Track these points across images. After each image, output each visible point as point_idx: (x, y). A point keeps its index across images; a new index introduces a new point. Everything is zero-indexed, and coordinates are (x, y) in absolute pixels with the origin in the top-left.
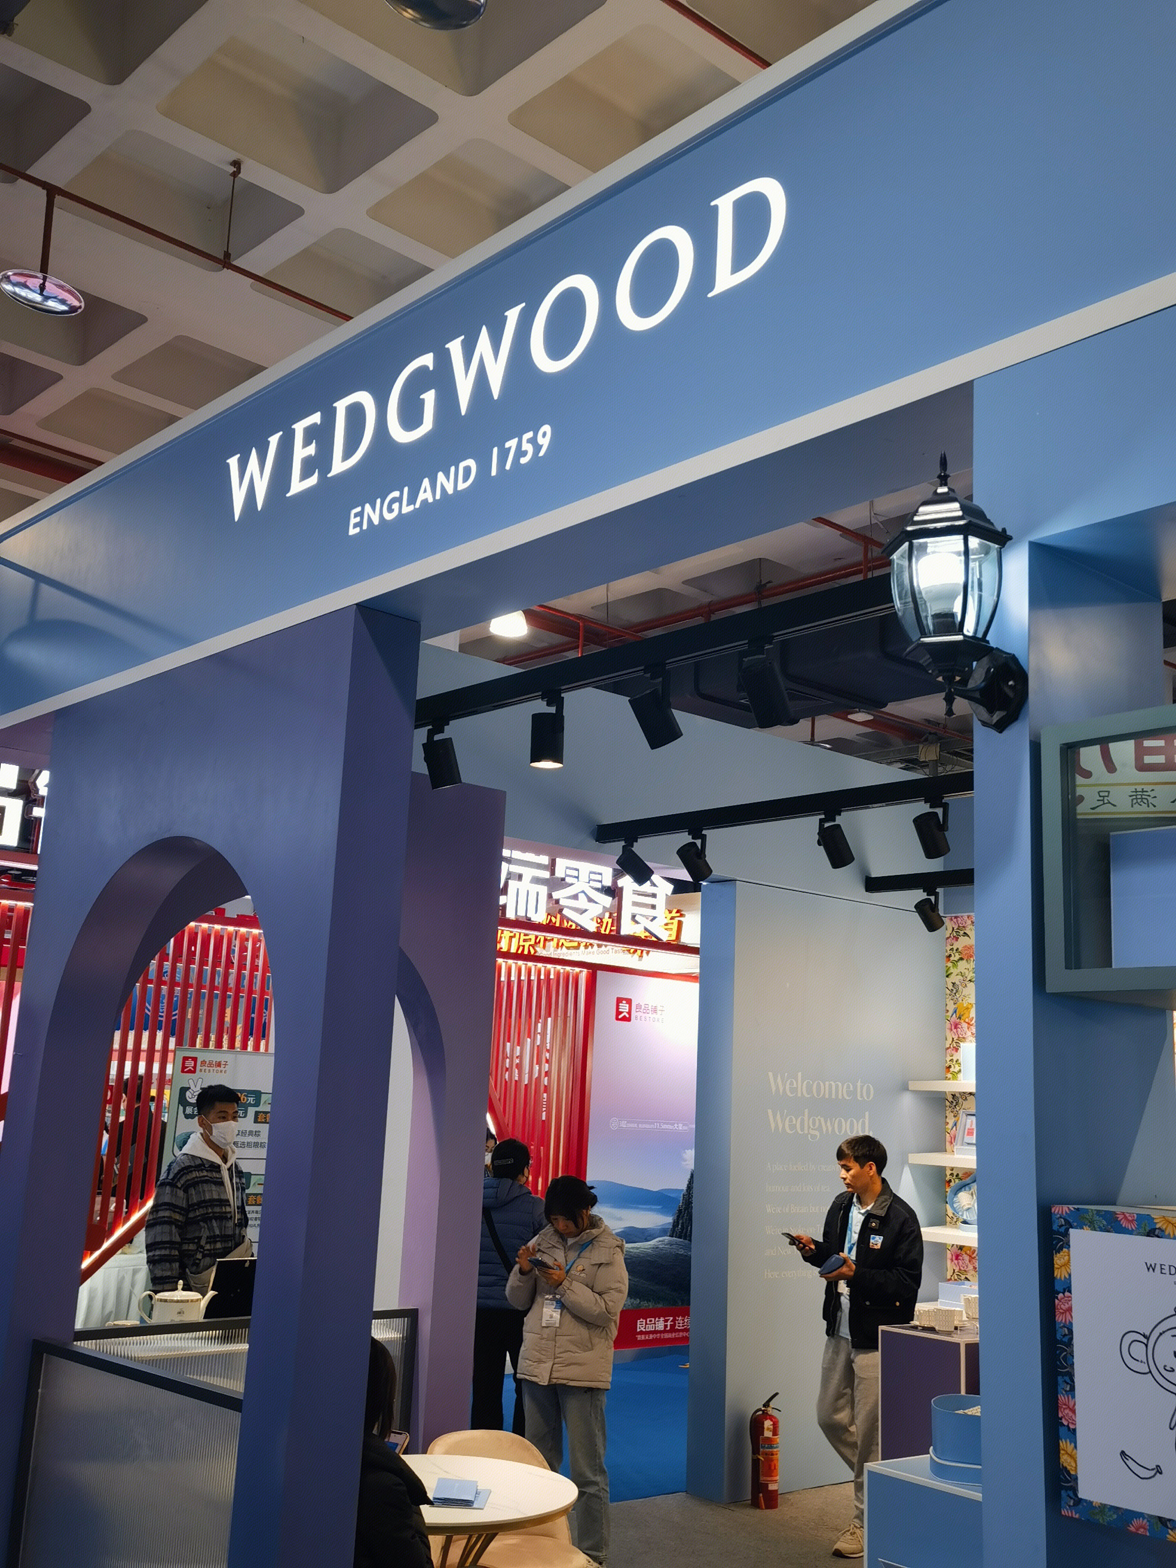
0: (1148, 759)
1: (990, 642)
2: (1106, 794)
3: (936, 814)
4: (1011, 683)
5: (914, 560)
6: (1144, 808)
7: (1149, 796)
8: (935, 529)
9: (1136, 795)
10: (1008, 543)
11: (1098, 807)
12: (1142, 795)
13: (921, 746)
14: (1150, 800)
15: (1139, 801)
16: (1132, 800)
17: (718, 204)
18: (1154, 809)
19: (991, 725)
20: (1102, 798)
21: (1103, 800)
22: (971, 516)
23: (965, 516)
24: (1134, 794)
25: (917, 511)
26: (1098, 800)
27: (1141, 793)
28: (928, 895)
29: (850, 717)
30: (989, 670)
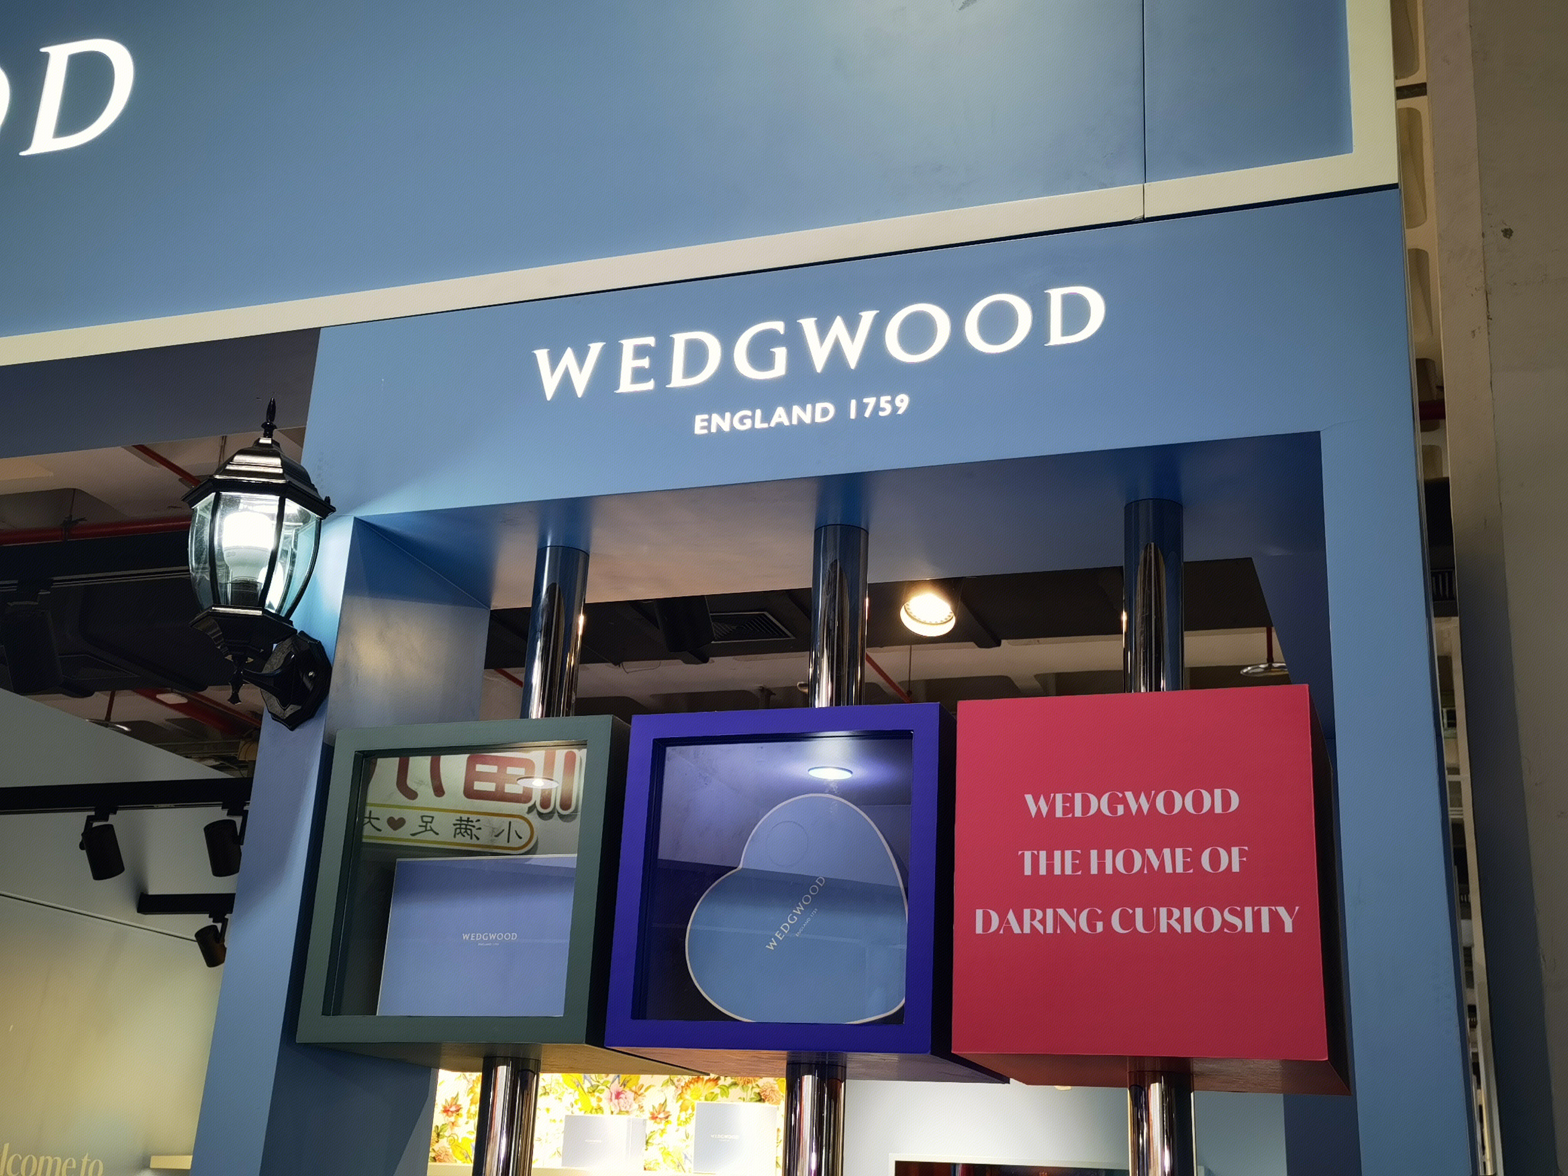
0: (479, 786)
1: (294, 624)
2: (429, 819)
3: (234, 823)
4: (311, 674)
5: (218, 514)
6: (467, 839)
7: (474, 826)
8: (249, 482)
9: (460, 825)
10: (331, 516)
11: (420, 833)
12: (466, 825)
13: (242, 743)
14: (474, 831)
15: (463, 831)
16: (456, 829)
17: (50, 52)
18: (478, 842)
19: (283, 720)
20: (424, 824)
21: (426, 827)
22: (291, 476)
23: (285, 475)
24: (459, 822)
25: (232, 459)
26: (420, 826)
27: (466, 823)
28: (214, 921)
29: (159, 697)
30: (289, 655)
